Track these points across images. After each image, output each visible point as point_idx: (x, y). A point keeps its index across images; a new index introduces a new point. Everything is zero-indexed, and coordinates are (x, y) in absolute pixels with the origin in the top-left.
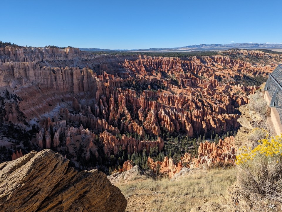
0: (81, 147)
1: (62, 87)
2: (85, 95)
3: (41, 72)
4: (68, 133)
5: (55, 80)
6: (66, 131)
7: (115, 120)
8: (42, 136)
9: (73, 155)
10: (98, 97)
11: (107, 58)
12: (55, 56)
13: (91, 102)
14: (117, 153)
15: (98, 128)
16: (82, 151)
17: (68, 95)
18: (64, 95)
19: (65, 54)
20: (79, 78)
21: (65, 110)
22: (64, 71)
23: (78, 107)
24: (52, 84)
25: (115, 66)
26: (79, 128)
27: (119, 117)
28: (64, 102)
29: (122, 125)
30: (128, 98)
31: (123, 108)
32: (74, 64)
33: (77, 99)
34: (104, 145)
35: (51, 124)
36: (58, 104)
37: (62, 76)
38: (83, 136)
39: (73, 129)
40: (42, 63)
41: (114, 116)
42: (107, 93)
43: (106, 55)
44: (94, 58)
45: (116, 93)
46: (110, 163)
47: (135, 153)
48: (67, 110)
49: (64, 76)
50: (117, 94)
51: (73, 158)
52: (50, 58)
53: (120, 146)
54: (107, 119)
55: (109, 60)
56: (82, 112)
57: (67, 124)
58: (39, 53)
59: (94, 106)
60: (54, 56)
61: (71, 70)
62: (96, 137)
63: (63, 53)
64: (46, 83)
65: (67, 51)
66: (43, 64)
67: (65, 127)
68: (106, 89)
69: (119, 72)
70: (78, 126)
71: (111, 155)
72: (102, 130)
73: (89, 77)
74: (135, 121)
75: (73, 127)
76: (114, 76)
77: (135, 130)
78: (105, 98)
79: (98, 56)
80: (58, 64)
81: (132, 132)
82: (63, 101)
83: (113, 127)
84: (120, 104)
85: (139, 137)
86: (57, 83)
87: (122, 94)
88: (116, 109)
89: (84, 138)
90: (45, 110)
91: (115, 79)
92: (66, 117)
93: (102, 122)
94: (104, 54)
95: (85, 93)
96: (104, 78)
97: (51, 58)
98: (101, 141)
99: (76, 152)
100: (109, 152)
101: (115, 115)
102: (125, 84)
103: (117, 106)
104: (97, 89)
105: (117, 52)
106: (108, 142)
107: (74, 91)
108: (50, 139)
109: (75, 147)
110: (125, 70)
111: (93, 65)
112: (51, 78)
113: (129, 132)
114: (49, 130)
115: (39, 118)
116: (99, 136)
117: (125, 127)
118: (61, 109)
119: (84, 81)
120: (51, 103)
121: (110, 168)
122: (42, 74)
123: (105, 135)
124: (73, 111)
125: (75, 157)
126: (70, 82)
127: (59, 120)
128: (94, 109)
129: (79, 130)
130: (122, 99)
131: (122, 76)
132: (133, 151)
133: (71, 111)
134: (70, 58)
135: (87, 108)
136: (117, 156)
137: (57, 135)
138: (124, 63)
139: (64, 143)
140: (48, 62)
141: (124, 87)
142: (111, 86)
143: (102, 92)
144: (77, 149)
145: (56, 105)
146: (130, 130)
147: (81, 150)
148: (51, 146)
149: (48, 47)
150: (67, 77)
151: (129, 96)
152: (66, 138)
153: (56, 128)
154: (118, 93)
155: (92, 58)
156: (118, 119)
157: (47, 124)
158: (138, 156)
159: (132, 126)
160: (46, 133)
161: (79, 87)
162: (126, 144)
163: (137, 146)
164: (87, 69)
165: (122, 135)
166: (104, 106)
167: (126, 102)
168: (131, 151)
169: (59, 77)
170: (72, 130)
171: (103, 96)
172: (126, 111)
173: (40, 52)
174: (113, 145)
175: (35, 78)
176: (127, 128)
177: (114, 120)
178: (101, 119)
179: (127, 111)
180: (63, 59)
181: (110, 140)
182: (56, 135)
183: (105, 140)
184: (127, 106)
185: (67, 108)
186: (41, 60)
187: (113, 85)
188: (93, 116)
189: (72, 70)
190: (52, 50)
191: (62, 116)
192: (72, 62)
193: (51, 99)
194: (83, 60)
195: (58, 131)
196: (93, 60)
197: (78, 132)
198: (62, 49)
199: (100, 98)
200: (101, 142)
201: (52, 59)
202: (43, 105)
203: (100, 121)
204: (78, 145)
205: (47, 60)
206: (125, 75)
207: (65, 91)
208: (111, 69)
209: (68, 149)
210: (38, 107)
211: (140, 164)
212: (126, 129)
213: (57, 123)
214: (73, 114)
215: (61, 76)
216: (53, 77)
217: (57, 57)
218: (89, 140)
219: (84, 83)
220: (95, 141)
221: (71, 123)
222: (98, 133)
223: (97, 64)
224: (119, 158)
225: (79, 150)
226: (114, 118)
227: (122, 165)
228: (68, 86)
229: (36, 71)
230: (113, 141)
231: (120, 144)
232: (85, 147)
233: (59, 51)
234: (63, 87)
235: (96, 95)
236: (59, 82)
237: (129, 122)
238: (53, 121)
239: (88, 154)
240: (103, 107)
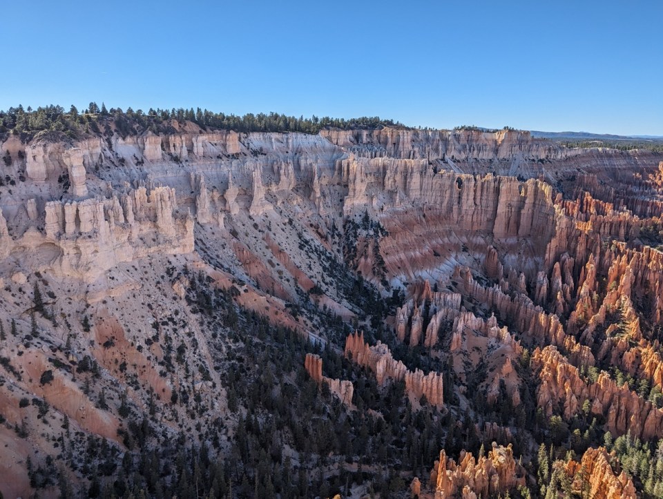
0: (482, 365)
1: (469, 218)
2: (519, 244)
3: (434, 181)
4: (459, 326)
5: (459, 203)
6: (456, 319)
7: (587, 325)
8: (406, 316)
9: (460, 378)
10: (552, 255)
11: (601, 157)
12: (472, 148)
13: (530, 264)
14: (572, 415)
15: (533, 334)
16: (483, 377)
17: (479, 238)
18: (471, 239)
19: (494, 145)
20: (512, 203)
21: (464, 272)
22: (482, 183)
23: (497, 272)
24: (450, 210)
25: (621, 181)
26: (486, 321)
27: (602, 322)
28: (467, 254)
29: (605, 344)
30: (643, 275)
31: (619, 297)
32: (509, 168)
33: (498, 251)
34: (540, 382)
35: (428, 296)
36: (454, 255)
37: (475, 195)
38: (493, 341)
39: (473, 320)
40: (442, 162)
41: (586, 314)
42: (581, 249)
43: (600, 149)
44: (564, 156)
45: (607, 253)
46: (546, 432)
47: (628, 436)
48: (469, 273)
49: (479, 193)
50: (610, 257)
51: (459, 386)
52: (460, 153)
53: (585, 398)
54: (565, 318)
55: (606, 162)
56: (502, 285)
57: (462, 303)
58: (440, 143)
59: (536, 275)
60: (470, 150)
61: (496, 183)
62: (522, 354)
63: (491, 142)
64: (438, 207)
65: (500, 137)
66: (443, 164)
67: (457, 309)
68: (577, 239)
69: (630, 198)
70: (486, 316)
71: (554, 413)
72: (543, 341)
73: (537, 202)
74: (652, 345)
75: (473, 315)
76: (614, 206)
77: (647, 370)
78: (569, 261)
79: (578, 151)
80: (475, 167)
81: (636, 374)
82: (465, 249)
83: (577, 343)
84: (611, 284)
85: (655, 396)
86: (460, 209)
87: (624, 258)
88: (595, 296)
89: (492, 346)
90: (424, 262)
91: (614, 214)
92: (463, 287)
93: (549, 322)
94: (597, 145)
95: (520, 239)
96: (581, 209)
97: (462, 153)
98: (533, 367)
99: (467, 374)
100: (551, 405)
101: (589, 311)
102: (641, 232)
103: (602, 289)
104: (553, 235)
105: (640, 142)
106: (555, 377)
107: (495, 230)
108: (421, 326)
109: (469, 361)
110: (654, 193)
111: (557, 173)
112: (451, 196)
113: (625, 372)
114: (422, 307)
115: (410, 277)
116: (530, 354)
117: (614, 353)
118: (456, 268)
119: (523, 212)
120: (438, 251)
121: (543, 446)
122: (434, 186)
123: (548, 355)
124: (482, 279)
125: (464, 385)
126: (489, 209)
127: (447, 290)
128: (535, 283)
129: (486, 325)
130: (620, 272)
131: (639, 208)
132: (627, 428)
133: (477, 277)
134: (503, 153)
135: (518, 276)
136: (571, 425)
137: (435, 322)
138: (653, 173)
139: (446, 344)
140: (454, 162)
141: (636, 241)
142: (596, 230)
143: (564, 244)
144: (471, 369)
145: (450, 256)
146: (629, 365)
147: (481, 373)
148: (419, 342)
149: (460, 130)
150: (484, 197)
151: (646, 268)
152: (452, 334)
153: (438, 308)
154: (613, 255)
155: (559, 157)
156: (598, 327)
157: (421, 292)
158: (640, 449)
159: (638, 357)
160: (415, 311)
161: (509, 223)
162: (606, 400)
163: (643, 419)
164: (537, 183)
165: (599, 372)
166: (563, 282)
167: (634, 285)
168: (619, 425)
169: (468, 195)
170: (469, 321)
171: (565, 256)
172: (628, 309)
173: (442, 140)
174: (567, 390)
175: (421, 194)
176: (621, 357)
177: (583, 323)
178: (547, 313)
179: (630, 309)
180: (487, 155)
181: (559, 373)
182: (433, 321)
183: (544, 370)
184: (633, 296)
185: (470, 267)
186: (440, 157)
187: (602, 230)
188: (529, 299)
189: (499, 183)
190: (469, 136)
191: (455, 284)
192: (506, 163)
193: (441, 242)
194: (533, 160)
195: (440, 314)
196: (559, 161)
197: (483, 328)
198: (488, 134)
199: (557, 259)
200: (533, 370)
201: (463, 156)
202: (424, 251)
203: (542, 317)
204: (475, 359)
205: (453, 156)
206: (649, 208)
207: (475, 228)
208: (608, 187)
209: (451, 361)
210: (413, 254)
211: (639, 474)
212: (616, 359)
213: (442, 297)
214: (481, 284)
215: (472, 193)
216: (456, 196)
217: (476, 152)
218: (503, 355)
219: (522, 216)
220: (519, 364)
221: (471, 303)
222: (531, 347)
223: (569, 170)
224: (576, 431)
225: (476, 372)
226: (587, 318)
227: (580, 452)
228: (484, 218)
229: (425, 180)
230: (569, 381)
231: (587, 395)
232: (491, 370)
233: (483, 138)
234: (471, 218)
235: (548, 251)
236: (464, 207)
237: (630, 342)
238: (435, 289)
239: (495, 389)
240: (558, 284)
